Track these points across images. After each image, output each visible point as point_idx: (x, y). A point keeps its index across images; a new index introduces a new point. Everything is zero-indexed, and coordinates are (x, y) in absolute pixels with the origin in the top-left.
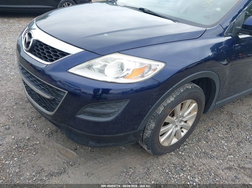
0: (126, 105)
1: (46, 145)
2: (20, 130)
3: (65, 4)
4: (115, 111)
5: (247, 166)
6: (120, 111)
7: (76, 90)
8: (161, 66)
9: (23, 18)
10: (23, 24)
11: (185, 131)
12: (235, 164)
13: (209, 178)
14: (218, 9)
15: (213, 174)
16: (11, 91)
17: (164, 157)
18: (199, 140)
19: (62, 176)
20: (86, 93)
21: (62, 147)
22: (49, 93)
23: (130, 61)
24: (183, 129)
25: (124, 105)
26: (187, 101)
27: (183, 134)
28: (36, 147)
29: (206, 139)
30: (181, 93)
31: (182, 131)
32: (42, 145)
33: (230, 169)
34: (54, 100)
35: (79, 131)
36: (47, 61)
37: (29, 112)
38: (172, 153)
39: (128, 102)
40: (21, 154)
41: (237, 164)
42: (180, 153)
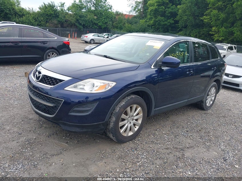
0: (96, 105)
1: (47, 141)
2: (28, 134)
3: (50, 54)
4: (91, 109)
5: (178, 147)
6: (94, 108)
7: (68, 100)
8: (114, 84)
9: (15, 65)
10: (17, 70)
11: (137, 127)
12: (171, 146)
13: (153, 153)
14: (148, 54)
15: (156, 151)
16: (18, 114)
17: (125, 144)
18: (149, 135)
19: (60, 155)
20: (73, 102)
21: (58, 142)
22: (53, 103)
23: (97, 82)
24: (136, 126)
25: (95, 105)
26: (133, 106)
27: (136, 129)
28: (41, 142)
29: (154, 135)
30: (129, 100)
31: (136, 127)
32: (44, 141)
33: (167, 149)
34: (56, 106)
35: (70, 123)
36: (52, 85)
37: (33, 125)
38: (130, 142)
39: (97, 103)
40: (32, 146)
41: (172, 146)
42: (136, 142)
